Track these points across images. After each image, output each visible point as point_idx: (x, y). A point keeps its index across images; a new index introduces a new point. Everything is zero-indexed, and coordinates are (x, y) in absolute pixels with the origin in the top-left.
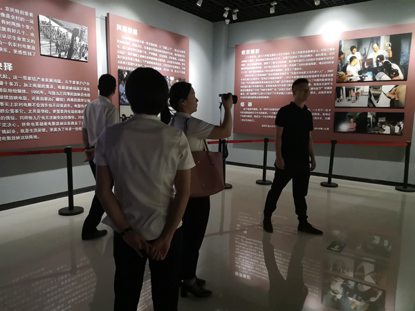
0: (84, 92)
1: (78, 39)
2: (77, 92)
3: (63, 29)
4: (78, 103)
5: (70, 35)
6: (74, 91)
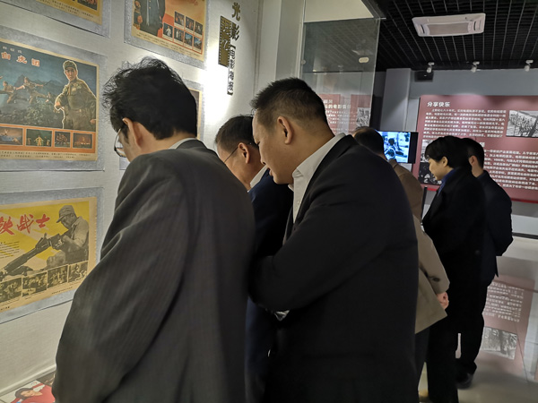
2: (532, 160)
3: (528, 116)
4: (531, 169)
5: (534, 120)
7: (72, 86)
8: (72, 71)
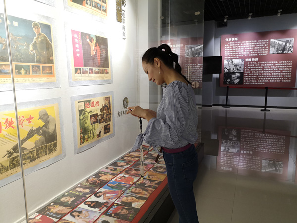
0: (288, 66)
1: (288, 44)
2: (285, 66)
3: (280, 42)
4: (284, 70)
5: (284, 43)
6: (283, 66)
7: (38, 38)
8: (37, 28)
